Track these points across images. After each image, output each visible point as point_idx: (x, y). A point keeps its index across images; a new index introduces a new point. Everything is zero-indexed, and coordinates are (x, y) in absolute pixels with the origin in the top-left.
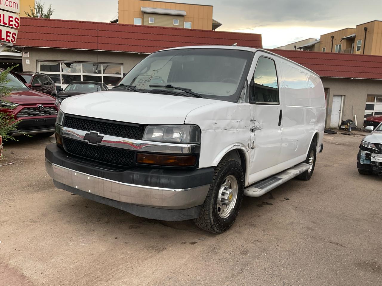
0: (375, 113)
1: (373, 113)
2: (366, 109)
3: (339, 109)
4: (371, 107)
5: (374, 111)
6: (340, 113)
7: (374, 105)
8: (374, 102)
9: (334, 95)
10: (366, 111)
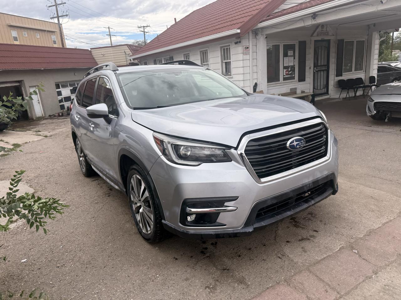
0: (64, 98)
1: (62, 98)
2: (58, 95)
3: (38, 99)
4: (59, 94)
5: (63, 97)
6: (39, 103)
7: (61, 91)
8: (60, 88)
9: (29, 87)
10: (59, 97)
